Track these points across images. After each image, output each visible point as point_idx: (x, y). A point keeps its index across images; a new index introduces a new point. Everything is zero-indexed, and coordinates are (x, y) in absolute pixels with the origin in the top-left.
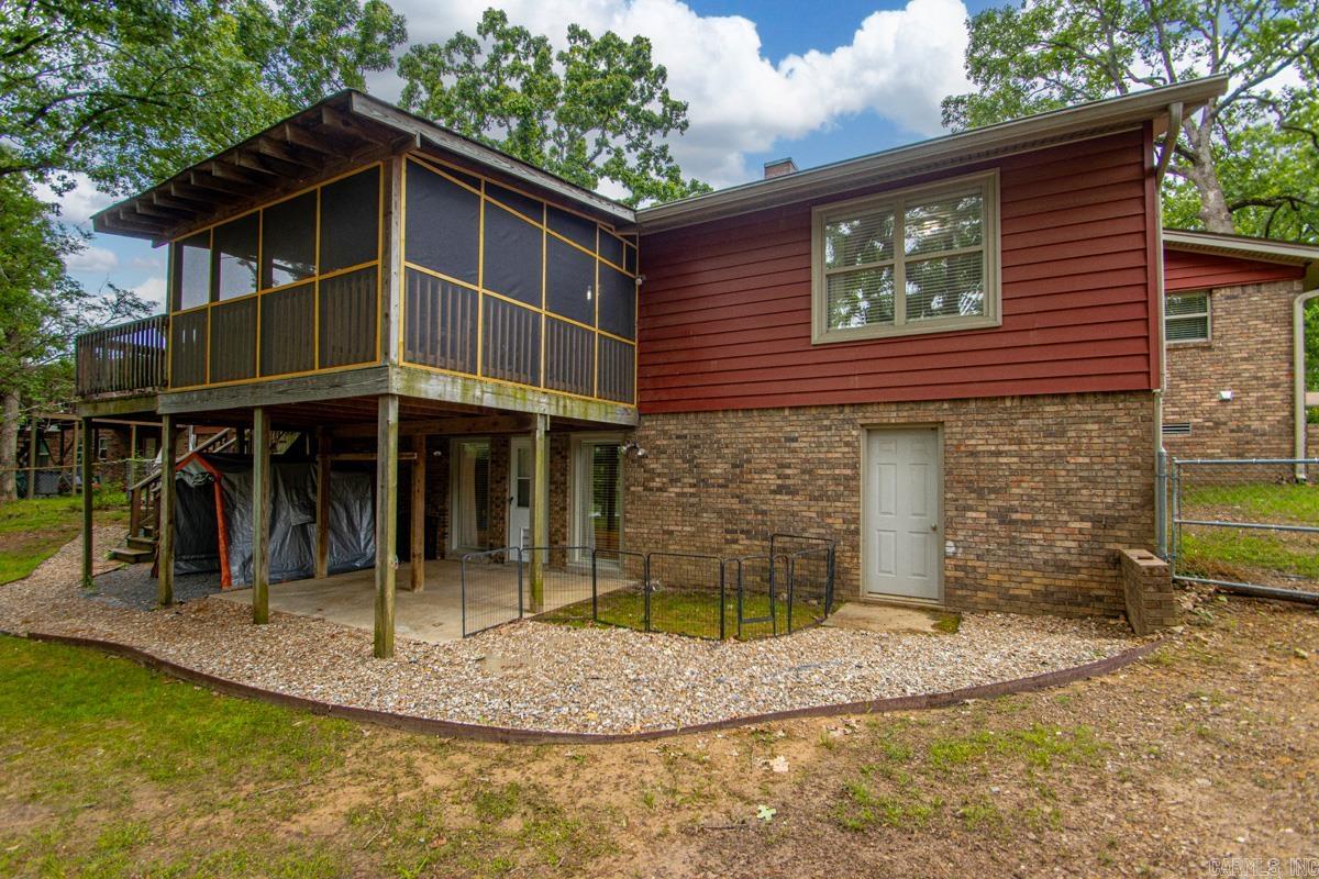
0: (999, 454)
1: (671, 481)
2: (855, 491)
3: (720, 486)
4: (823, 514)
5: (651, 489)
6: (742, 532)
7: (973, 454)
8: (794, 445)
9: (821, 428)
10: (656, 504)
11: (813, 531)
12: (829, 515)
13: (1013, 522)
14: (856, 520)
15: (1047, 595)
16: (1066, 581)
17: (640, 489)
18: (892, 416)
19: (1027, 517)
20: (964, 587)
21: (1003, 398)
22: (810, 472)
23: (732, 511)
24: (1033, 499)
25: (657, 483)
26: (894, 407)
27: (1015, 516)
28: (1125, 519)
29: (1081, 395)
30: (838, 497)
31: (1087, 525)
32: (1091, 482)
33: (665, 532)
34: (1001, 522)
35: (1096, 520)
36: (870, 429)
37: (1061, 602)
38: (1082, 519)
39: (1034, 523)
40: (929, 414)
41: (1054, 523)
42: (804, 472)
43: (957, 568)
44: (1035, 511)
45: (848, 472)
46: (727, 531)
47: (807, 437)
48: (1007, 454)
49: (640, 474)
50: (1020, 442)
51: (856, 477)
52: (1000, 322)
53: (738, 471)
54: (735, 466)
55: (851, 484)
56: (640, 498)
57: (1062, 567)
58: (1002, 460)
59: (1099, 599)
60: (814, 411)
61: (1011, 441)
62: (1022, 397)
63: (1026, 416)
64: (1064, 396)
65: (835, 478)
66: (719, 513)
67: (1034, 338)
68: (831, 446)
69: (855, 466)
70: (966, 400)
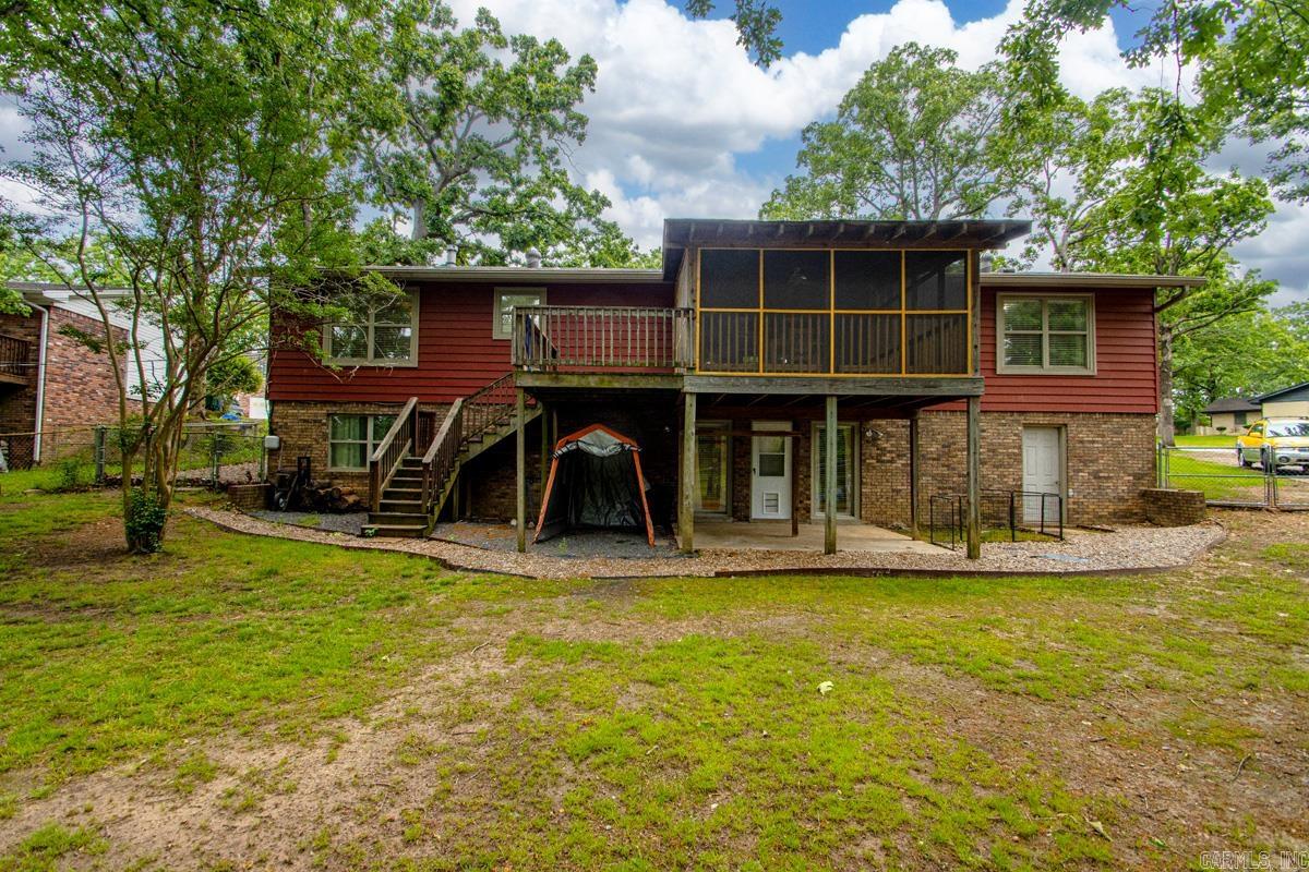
0: (1093, 442)
1: (898, 456)
2: (1020, 462)
3: (934, 459)
4: (1002, 476)
5: (883, 462)
6: (950, 488)
7: (1082, 442)
8: (985, 434)
9: (1000, 425)
10: (886, 471)
11: (995, 486)
12: (1005, 476)
13: (1100, 478)
14: (1021, 479)
15: (1114, 514)
16: (1123, 507)
17: (874, 461)
18: (1042, 419)
19: (1106, 475)
20: (1078, 513)
21: (1095, 413)
22: (994, 451)
23: (943, 476)
24: (1109, 465)
25: (888, 457)
26: (1041, 415)
27: (1101, 475)
28: (1146, 475)
29: (1128, 414)
30: (1010, 466)
31: (1131, 478)
32: (1133, 457)
33: (893, 491)
34: (1095, 478)
35: (1134, 475)
36: (1027, 426)
37: (1123, 517)
38: (1129, 475)
39: (1109, 478)
40: (1059, 420)
41: (1118, 478)
42: (989, 451)
43: (1074, 503)
44: (1109, 471)
45: (1016, 451)
46: (939, 488)
47: (991, 430)
48: (1097, 442)
49: (874, 451)
50: (1103, 436)
51: (1020, 454)
52: (1096, 373)
53: (946, 450)
54: (944, 446)
55: (1017, 458)
56: (874, 468)
57: (1121, 499)
58: (1096, 445)
59: (1136, 514)
60: (996, 414)
61: (1099, 436)
62: (1103, 413)
63: (1105, 423)
64: (1121, 414)
65: (1008, 455)
66: (933, 477)
67: (1109, 383)
68: (1006, 437)
69: (1020, 448)
70: (1078, 413)
